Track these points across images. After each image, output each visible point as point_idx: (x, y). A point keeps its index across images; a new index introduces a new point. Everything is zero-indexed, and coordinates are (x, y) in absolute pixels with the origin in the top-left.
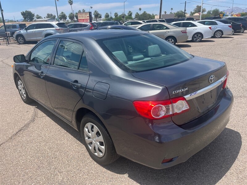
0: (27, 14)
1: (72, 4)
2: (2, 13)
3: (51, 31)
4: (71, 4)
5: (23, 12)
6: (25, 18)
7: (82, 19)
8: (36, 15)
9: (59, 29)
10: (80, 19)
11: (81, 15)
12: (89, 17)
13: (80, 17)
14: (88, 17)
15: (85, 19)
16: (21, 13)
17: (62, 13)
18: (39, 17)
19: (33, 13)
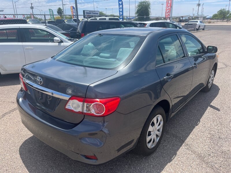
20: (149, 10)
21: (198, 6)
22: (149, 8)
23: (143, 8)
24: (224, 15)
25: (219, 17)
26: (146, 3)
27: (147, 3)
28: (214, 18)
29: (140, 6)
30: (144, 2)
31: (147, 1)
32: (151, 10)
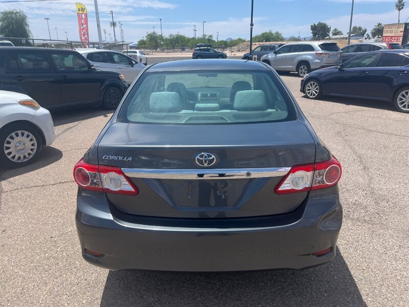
0: (319, 29)
1: (402, 8)
2: (251, 29)
3: (308, 57)
4: (399, 10)
5: (314, 24)
6: (315, 34)
7: (389, 37)
8: (334, 29)
9: (321, 54)
10: (386, 37)
11: (389, 29)
12: (403, 33)
13: (387, 32)
14: (401, 32)
15: (395, 37)
16: (312, 26)
17: (378, 26)
18: (338, 33)
19: (329, 27)
20: (26, 28)
21: (113, 27)
22: (26, 24)
23: (13, 24)
24: (156, 41)
25: (149, 45)
26: (18, 15)
27: (20, 15)
28: (141, 46)
29: (4, 21)
30: (12, 13)
31: (19, 11)
32: (30, 28)
